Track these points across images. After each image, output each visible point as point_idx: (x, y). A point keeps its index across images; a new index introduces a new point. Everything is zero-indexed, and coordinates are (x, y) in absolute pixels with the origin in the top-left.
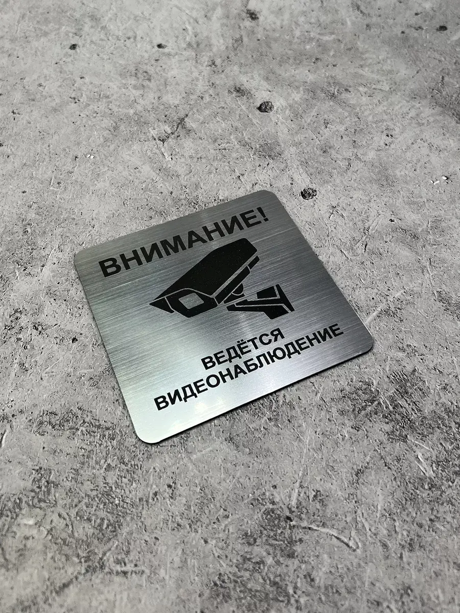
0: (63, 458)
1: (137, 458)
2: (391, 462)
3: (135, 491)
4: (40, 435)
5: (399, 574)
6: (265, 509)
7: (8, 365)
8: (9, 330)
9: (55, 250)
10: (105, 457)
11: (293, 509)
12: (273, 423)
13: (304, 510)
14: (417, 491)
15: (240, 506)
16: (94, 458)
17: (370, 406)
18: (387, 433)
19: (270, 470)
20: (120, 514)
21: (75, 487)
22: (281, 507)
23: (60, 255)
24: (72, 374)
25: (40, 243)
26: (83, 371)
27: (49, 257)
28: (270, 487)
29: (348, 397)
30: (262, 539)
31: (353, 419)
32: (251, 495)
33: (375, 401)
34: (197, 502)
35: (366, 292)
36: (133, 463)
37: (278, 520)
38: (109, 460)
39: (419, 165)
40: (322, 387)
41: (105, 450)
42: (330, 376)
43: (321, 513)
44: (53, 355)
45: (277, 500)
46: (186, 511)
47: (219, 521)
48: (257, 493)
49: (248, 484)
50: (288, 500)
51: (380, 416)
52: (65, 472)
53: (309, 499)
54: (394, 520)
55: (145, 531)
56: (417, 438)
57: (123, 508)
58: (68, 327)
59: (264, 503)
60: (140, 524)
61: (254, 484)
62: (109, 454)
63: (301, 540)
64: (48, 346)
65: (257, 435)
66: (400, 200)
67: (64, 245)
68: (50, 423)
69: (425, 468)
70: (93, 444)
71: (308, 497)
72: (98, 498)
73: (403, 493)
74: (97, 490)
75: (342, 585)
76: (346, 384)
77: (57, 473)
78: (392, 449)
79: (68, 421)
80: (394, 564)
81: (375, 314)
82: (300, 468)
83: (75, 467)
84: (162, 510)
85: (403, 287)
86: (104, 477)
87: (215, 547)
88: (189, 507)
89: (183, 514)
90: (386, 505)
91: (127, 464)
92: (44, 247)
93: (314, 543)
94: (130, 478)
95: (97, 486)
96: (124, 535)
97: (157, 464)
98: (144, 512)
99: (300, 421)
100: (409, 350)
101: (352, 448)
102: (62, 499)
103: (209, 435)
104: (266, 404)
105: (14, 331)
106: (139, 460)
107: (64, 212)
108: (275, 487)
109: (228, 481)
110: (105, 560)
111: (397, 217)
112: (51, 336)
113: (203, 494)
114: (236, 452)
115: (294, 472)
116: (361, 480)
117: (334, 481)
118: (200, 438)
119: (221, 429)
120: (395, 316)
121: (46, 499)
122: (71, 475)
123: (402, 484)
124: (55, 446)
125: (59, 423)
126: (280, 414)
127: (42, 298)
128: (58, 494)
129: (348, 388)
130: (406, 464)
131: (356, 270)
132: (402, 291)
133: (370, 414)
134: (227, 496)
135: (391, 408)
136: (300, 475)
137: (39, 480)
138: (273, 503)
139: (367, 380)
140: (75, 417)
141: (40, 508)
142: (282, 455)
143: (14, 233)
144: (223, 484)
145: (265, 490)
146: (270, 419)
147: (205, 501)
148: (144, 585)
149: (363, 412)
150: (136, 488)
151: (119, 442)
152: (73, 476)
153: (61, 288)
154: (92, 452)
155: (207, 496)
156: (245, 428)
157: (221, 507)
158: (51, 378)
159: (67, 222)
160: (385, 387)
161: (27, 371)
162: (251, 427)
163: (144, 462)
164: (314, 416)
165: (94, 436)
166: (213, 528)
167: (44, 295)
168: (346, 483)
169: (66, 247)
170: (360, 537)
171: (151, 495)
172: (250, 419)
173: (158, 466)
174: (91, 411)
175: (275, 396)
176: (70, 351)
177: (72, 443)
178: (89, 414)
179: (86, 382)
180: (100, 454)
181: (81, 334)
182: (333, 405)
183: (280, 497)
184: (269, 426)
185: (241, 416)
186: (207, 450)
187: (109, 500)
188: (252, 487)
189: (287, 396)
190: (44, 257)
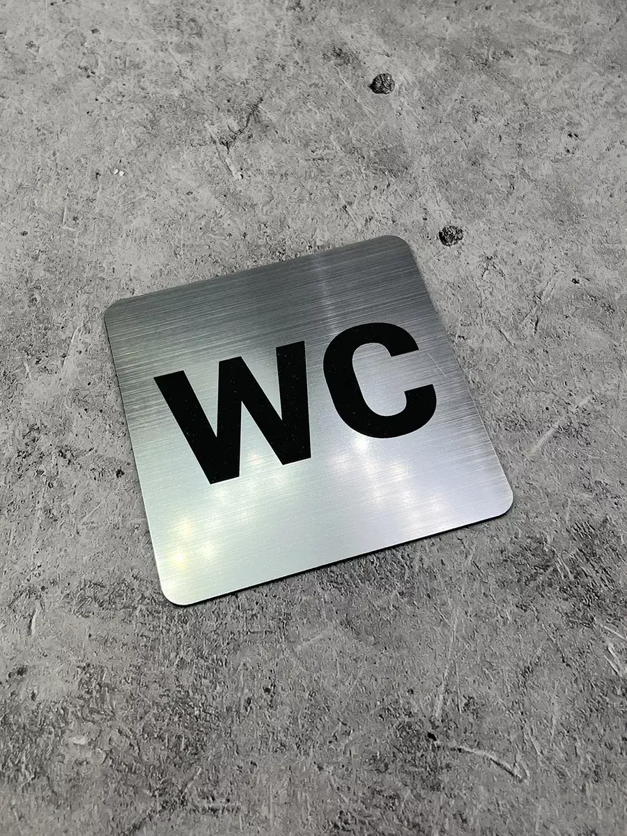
0: (118, 650)
1: (221, 650)
2: (570, 656)
3: (221, 696)
4: (83, 616)
5: (581, 813)
6: (398, 723)
7: (28, 512)
8: (24, 458)
9: (80, 330)
10: (176, 648)
11: (437, 723)
12: (406, 599)
13: (452, 724)
14: (606, 698)
15: (363, 718)
16: (161, 650)
17: (541, 574)
18: (566, 614)
19: (404, 668)
20: (201, 729)
21: (138, 691)
22: (420, 720)
24: (121, 525)
25: (57, 319)
26: (135, 521)
27: (72, 340)
28: (404, 691)
29: (511, 560)
30: (396, 765)
31: (519, 593)
32: (378, 703)
33: (548, 566)
34: (306, 713)
35: (536, 398)
36: (215, 657)
37: (416, 738)
38: (182, 652)
39: (617, 187)
40: (475, 545)
41: (175, 638)
42: (485, 529)
43: (475, 729)
44: (91, 496)
45: (415, 710)
46: (291, 725)
47: (336, 739)
48: (388, 700)
49: (375, 688)
50: (430, 710)
51: (556, 589)
52: (122, 671)
53: (459, 710)
54: (575, 739)
55: (238, 753)
56: (607, 622)
57: (206, 721)
58: (110, 453)
59: (398, 715)
60: (231, 744)
61: (383, 688)
62: (181, 644)
63: (448, 766)
64: (82, 483)
65: (385, 617)
66: (589, 247)
67: (92, 322)
68: (95, 599)
69: (617, 666)
70: (158, 629)
71: (458, 706)
72: (170, 707)
73: (587, 701)
74: (168, 696)
75: (505, 827)
76: (509, 542)
77: (112, 672)
78: (573, 638)
79: (121, 596)
80: (574, 800)
81: (550, 433)
82: (445, 665)
83: (135, 663)
84: (258, 724)
85: (591, 390)
86: (176, 677)
87: (333, 775)
88: (296, 720)
89: (288, 730)
90: (563, 718)
91: (207, 658)
92: (63, 325)
93: (466, 770)
94: (212, 678)
95: (168, 690)
96: (209, 759)
97: (248, 658)
98: (234, 727)
99: (444, 597)
100: (598, 490)
101: (516, 636)
102: (122, 708)
103: (317, 616)
104: (395, 571)
105: (31, 459)
106: (222, 652)
107: (87, 268)
108: (411, 691)
109: (347, 684)
110: (186, 794)
111: (585, 275)
112: (85, 467)
113: (313, 702)
114: (356, 641)
115: (437, 671)
116: (529, 682)
117: (492, 683)
118: (305, 621)
119: (334, 608)
120: (579, 436)
121: (100, 709)
122: (131, 675)
123: (586, 688)
124: (105, 632)
126: (415, 585)
127: (68, 408)
128: (115, 702)
129: (511, 547)
130: (591, 658)
131: (522, 363)
132: (589, 397)
133: (543, 585)
134: (346, 704)
135: (571, 576)
136: (445, 675)
137: (88, 682)
138: (410, 714)
139: (538, 536)
140: (129, 590)
141: (94, 722)
142: (420, 647)
143: (16, 302)
144: (341, 687)
145: (398, 695)
146: (402, 594)
147: (317, 712)
148: (241, 828)
149: (532, 584)
150: (222, 692)
151: (194, 626)
152: (134, 676)
153: (93, 391)
154: (157, 641)
155: (319, 704)
156: (368, 607)
157: (338, 719)
158: (92, 532)
159: (93, 284)
160: (564, 545)
161: (57, 520)
162: (375, 605)
163: (231, 656)
164: (463, 588)
165: (159, 619)
166: (328, 749)
167: (70, 402)
168: (509, 687)
169: (95, 325)
170: (529, 763)
171: (242, 702)
172: (373, 593)
173: (250, 661)
174: (152, 581)
175: (408, 558)
176: (115, 490)
177: (129, 628)
178: (149, 585)
179: (140, 537)
180: (169, 644)
181: (129, 464)
182: (490, 573)
183: (419, 705)
184: (400, 603)
185: (362, 590)
186: (315, 638)
187: (185, 710)
188: (380, 691)
189: (426, 559)
190: (65, 341)
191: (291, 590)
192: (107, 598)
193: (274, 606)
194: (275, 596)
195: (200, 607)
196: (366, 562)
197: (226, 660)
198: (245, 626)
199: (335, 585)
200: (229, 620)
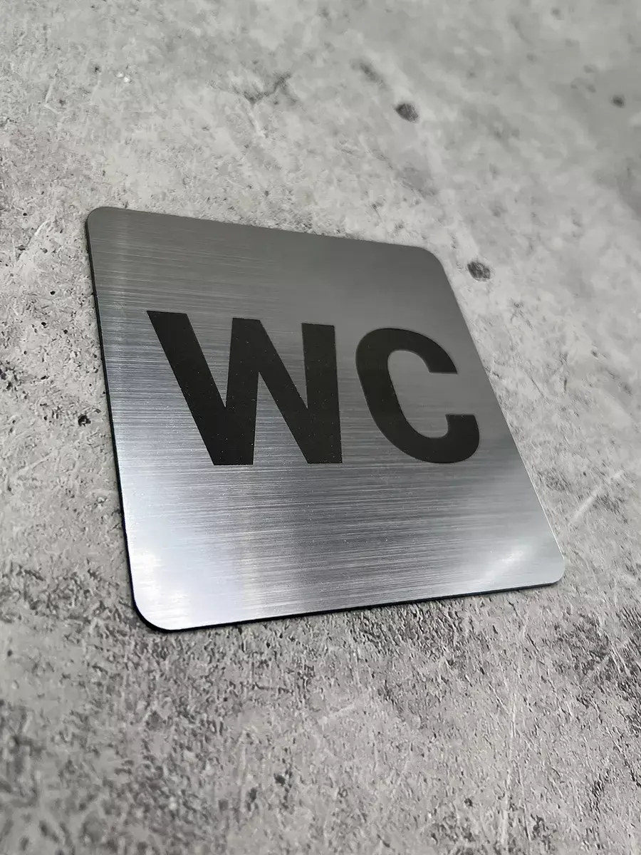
0: (53, 684)
1: (214, 708)
2: (639, 773)
3: (212, 784)
4: (2, 619)
6: (456, 850)
9: (48, 225)
10: (146, 694)
12: (456, 671)
15: (411, 836)
16: (123, 694)
17: (598, 662)
18: (628, 717)
19: (458, 766)
20: (180, 835)
21: (81, 760)
22: (483, 847)
23: (59, 238)
26: (100, 491)
27: (36, 234)
28: (462, 802)
29: (566, 640)
31: (578, 683)
32: (430, 815)
33: (604, 654)
34: (334, 822)
35: (573, 460)
36: (205, 716)
38: (156, 702)
40: (527, 615)
41: (146, 680)
42: (537, 597)
44: (37, 441)
45: (475, 831)
46: (314, 841)
48: (442, 812)
49: (424, 792)
50: (494, 832)
51: (614, 684)
52: (57, 719)
53: (527, 835)
57: (188, 822)
58: (73, 389)
59: (455, 837)
61: (435, 793)
62: (154, 690)
64: (25, 420)
65: (433, 691)
67: (67, 221)
68: (26, 595)
70: (120, 660)
71: (525, 829)
72: (131, 790)
74: (129, 772)
76: (561, 617)
78: (639, 750)
79: (67, 598)
81: (589, 500)
82: (507, 768)
83: (80, 710)
84: (266, 834)
86: (144, 741)
88: (320, 831)
89: (309, 847)
91: (192, 717)
92: (25, 211)
94: (199, 751)
97: (252, 725)
98: (230, 837)
99: (499, 675)
101: (581, 739)
102: (51, 786)
103: (348, 677)
104: (442, 631)
106: (216, 711)
107: (69, 159)
108: (469, 802)
109: (388, 782)
112: (33, 399)
113: (344, 806)
114: (398, 720)
115: (497, 774)
116: (601, 803)
118: (332, 681)
119: (369, 669)
120: (616, 510)
122: (72, 729)
124: (36, 651)
125: (46, 599)
126: (467, 655)
127: (17, 313)
128: (39, 773)
129: (564, 624)
132: (621, 472)
133: (601, 677)
134: (388, 812)
135: (628, 671)
136: (509, 782)
138: (469, 837)
139: (590, 615)
140: (82, 592)
142: (476, 739)
144: (381, 787)
145: (453, 806)
146: (451, 663)
147: (349, 821)
149: (590, 674)
150: (213, 776)
151: (176, 664)
152: (77, 731)
153: (59, 303)
154: (118, 679)
155: (352, 810)
156: (411, 675)
157: (379, 837)
158: (31, 493)
159: (75, 179)
160: (616, 632)
162: (421, 673)
163: (228, 719)
164: (520, 667)
165: (124, 644)
167: (21, 307)
168: (580, 807)
169: (70, 226)
171: (244, 797)
172: (418, 657)
173: (256, 730)
174: (117, 585)
175: (456, 618)
176: (74, 441)
177: (74, 651)
178: (112, 590)
179: (105, 517)
180: (136, 686)
181: (98, 411)
182: (546, 653)
183: (481, 825)
184: (450, 676)
185: (403, 649)
186: (346, 709)
187: (155, 800)
188: (430, 798)
189: (476, 623)
190: (25, 231)
191: (314, 634)
192: (44, 597)
193: (292, 654)
194: (293, 639)
195: (187, 637)
196: (407, 613)
197: (222, 724)
198: (251, 676)
199: (371, 637)
200: (228, 663)
